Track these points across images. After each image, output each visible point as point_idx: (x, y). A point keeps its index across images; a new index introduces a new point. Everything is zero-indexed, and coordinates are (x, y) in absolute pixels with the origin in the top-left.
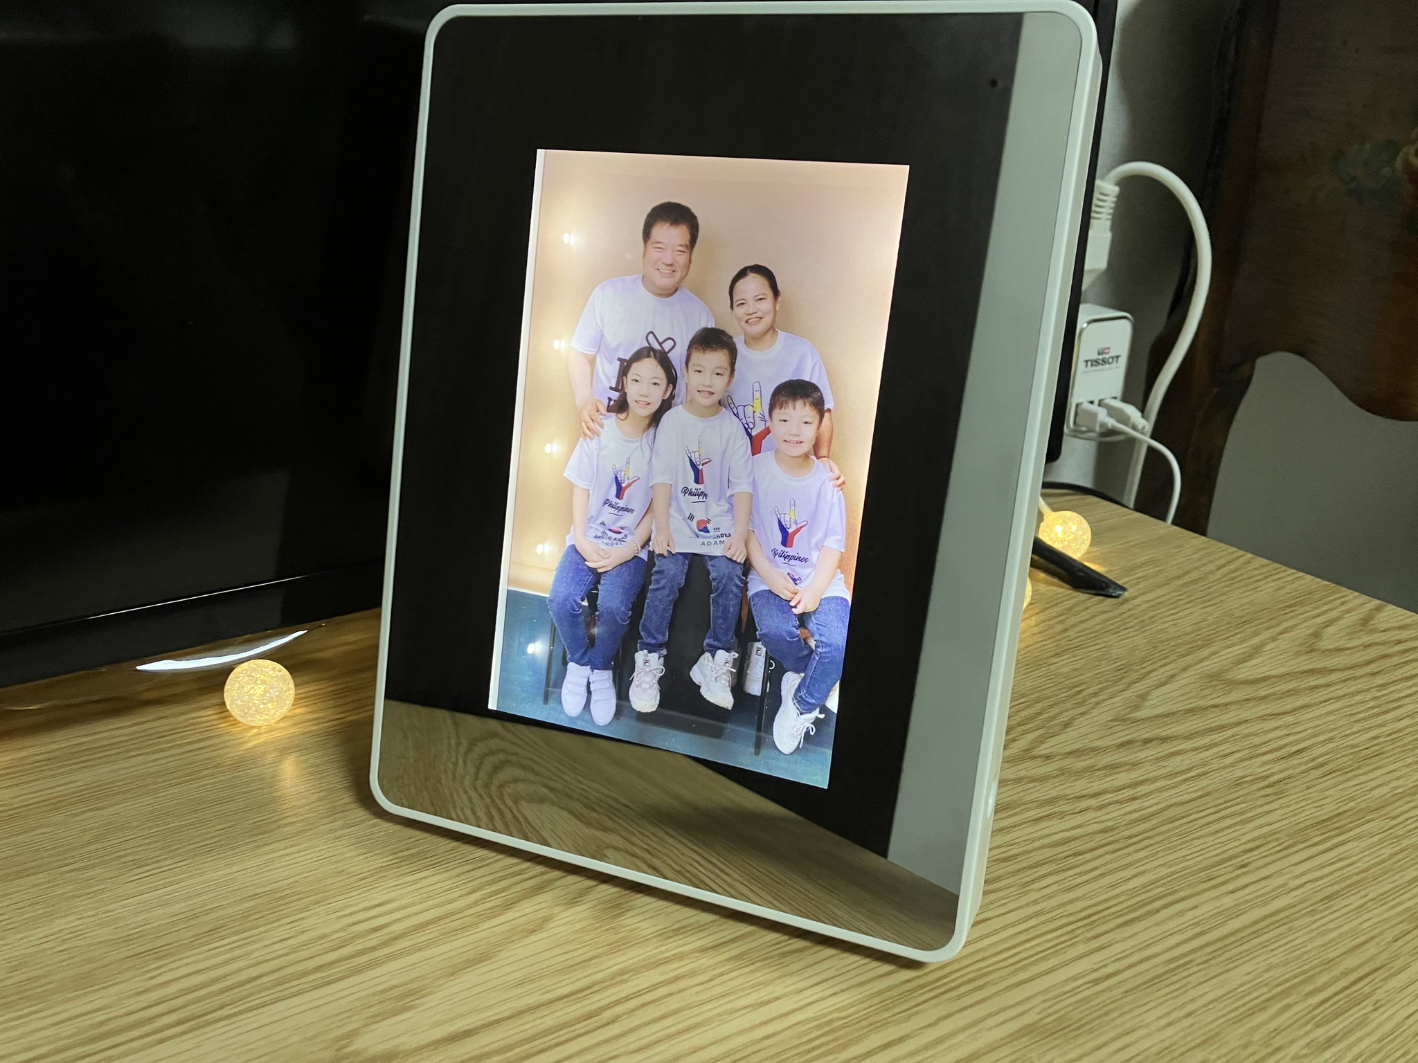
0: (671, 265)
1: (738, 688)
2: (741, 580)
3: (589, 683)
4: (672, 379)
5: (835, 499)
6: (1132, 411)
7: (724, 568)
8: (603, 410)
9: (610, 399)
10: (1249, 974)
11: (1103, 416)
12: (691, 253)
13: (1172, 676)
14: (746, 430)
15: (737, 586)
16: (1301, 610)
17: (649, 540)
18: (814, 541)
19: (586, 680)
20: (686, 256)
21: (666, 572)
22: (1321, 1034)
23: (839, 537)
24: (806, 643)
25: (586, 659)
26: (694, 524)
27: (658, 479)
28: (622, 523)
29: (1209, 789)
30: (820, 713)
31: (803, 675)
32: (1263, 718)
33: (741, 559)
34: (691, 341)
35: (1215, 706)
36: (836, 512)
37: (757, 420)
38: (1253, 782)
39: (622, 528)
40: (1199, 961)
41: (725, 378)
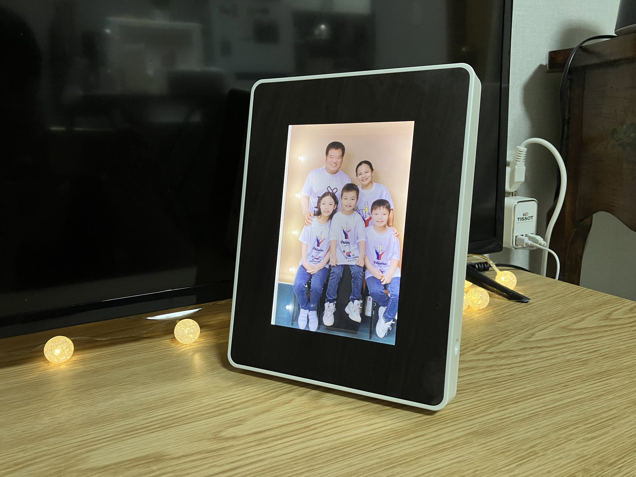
0: (336, 163)
1: (363, 314)
2: (362, 273)
3: (308, 316)
4: (336, 202)
5: (396, 241)
6: (539, 238)
7: (357, 269)
8: (312, 215)
9: (315, 211)
10: (563, 418)
11: (526, 240)
12: (342, 158)
13: (546, 328)
14: (363, 218)
15: (361, 276)
16: (605, 306)
17: (329, 261)
18: (388, 257)
19: (307, 315)
20: (340, 159)
21: (335, 272)
22: (589, 436)
23: (397, 255)
24: (387, 295)
25: (307, 307)
26: (345, 254)
27: (332, 239)
28: (320, 255)
29: (556, 363)
30: (393, 321)
31: (386, 307)
32: (582, 341)
33: (362, 266)
34: (343, 189)
35: (562, 337)
36: (396, 246)
37: (367, 214)
38: (574, 361)
39: (319, 257)
40: (543, 414)
41: (355, 201)
